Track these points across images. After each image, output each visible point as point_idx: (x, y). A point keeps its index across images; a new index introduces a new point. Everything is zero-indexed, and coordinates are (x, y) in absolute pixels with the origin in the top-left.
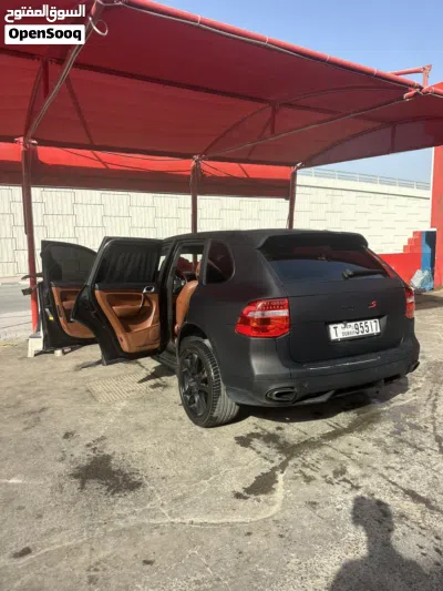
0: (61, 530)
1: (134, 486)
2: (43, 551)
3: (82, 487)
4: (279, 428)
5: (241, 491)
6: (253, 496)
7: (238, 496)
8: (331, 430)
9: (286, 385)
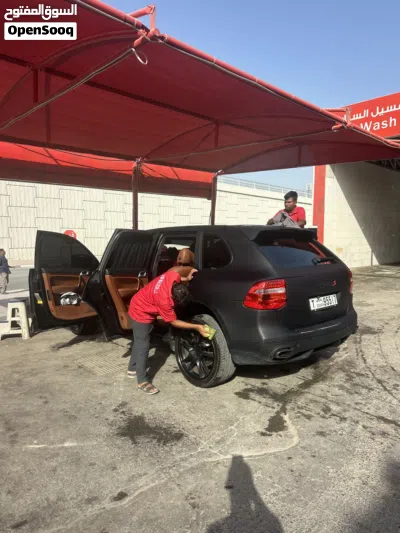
0: (140, 476)
1: (179, 437)
2: (136, 493)
3: (135, 443)
4: (264, 384)
5: (264, 431)
6: (274, 434)
7: (263, 434)
8: (301, 382)
9: (285, 346)
